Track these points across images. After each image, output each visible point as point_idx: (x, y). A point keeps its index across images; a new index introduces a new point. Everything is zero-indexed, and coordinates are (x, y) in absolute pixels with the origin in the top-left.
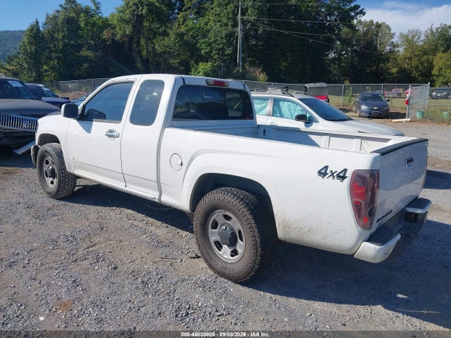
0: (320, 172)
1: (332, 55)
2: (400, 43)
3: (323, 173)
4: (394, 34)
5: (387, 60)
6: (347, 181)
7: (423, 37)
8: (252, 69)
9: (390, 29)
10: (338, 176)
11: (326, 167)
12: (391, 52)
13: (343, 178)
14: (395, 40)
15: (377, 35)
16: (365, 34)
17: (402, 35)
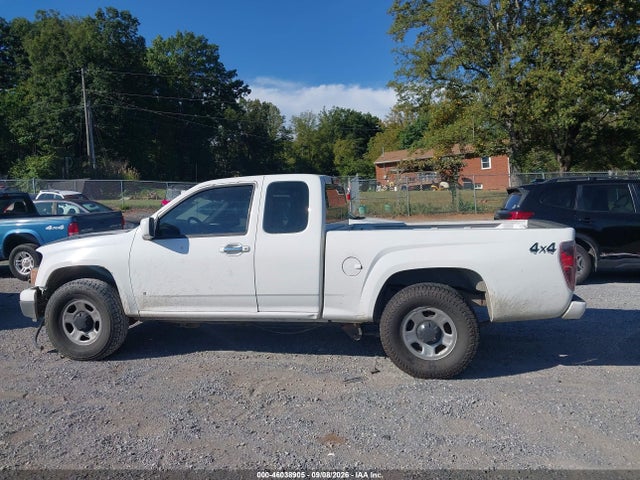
0: (531, 250)
1: (214, 143)
2: (293, 128)
3: (534, 249)
4: (284, 117)
5: (281, 149)
6: (556, 253)
7: (317, 122)
8: (113, 164)
9: (279, 112)
10: (549, 250)
11: (536, 244)
12: (283, 139)
13: (553, 250)
14: (287, 124)
15: (265, 118)
16: (253, 116)
17: (295, 119)
